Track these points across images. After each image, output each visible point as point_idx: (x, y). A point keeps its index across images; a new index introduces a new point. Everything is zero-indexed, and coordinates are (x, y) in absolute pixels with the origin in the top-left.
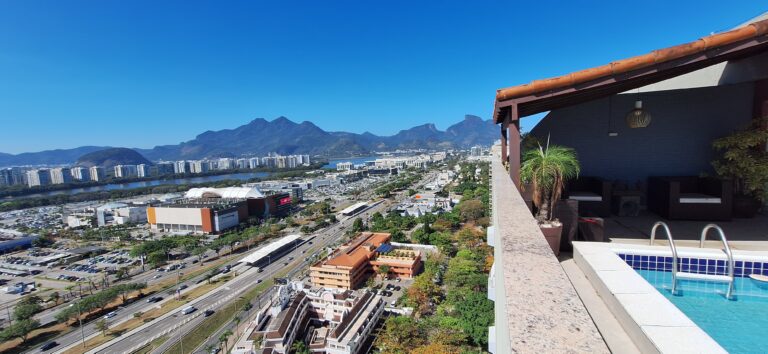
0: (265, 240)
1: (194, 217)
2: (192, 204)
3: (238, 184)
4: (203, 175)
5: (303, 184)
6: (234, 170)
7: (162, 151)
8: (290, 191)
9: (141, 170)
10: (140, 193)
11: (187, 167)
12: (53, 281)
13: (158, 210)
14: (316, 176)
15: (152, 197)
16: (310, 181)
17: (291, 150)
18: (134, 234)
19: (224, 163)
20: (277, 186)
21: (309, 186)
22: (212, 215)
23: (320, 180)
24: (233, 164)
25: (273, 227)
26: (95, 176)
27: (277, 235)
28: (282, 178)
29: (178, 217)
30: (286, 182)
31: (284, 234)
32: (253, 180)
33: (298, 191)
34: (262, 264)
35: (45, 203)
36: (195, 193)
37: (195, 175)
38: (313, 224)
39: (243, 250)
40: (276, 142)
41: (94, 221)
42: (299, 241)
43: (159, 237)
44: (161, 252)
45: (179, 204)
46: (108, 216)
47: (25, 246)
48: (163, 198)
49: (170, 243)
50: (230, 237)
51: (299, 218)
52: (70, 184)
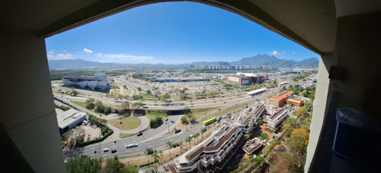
0: (255, 89)
1: (237, 80)
2: (237, 76)
3: (250, 72)
4: (242, 70)
5: (269, 74)
6: (250, 69)
7: (233, 63)
8: (265, 76)
9: (228, 67)
10: (227, 73)
11: (238, 67)
12: (209, 88)
13: (230, 77)
14: (273, 72)
15: (229, 74)
16: (271, 74)
17: (267, 64)
18: (224, 81)
19: (247, 67)
20: (261, 74)
21: (271, 75)
22: (242, 80)
23: (275, 74)
24: (250, 67)
25: (259, 85)
26: (219, 68)
27: (259, 88)
28: (263, 72)
29: (234, 79)
30: (264, 73)
31: (261, 88)
32: (255, 72)
33: (267, 76)
34: (253, 95)
35: (211, 72)
36: (238, 74)
37: (240, 70)
38: (270, 86)
39: (248, 90)
40: (263, 61)
41: (217, 77)
42: (265, 91)
43: (229, 83)
44: (229, 87)
45: (234, 76)
46: (220, 77)
47: (206, 80)
48: (232, 74)
49: (230, 86)
50: (246, 86)
51: (266, 84)
52: (215, 70)
